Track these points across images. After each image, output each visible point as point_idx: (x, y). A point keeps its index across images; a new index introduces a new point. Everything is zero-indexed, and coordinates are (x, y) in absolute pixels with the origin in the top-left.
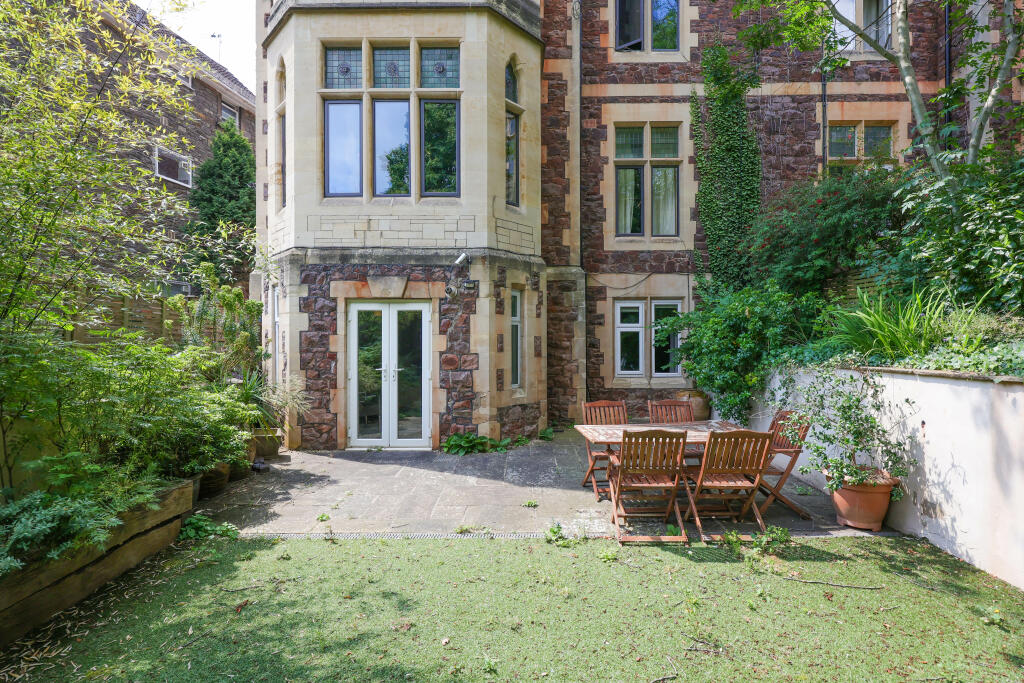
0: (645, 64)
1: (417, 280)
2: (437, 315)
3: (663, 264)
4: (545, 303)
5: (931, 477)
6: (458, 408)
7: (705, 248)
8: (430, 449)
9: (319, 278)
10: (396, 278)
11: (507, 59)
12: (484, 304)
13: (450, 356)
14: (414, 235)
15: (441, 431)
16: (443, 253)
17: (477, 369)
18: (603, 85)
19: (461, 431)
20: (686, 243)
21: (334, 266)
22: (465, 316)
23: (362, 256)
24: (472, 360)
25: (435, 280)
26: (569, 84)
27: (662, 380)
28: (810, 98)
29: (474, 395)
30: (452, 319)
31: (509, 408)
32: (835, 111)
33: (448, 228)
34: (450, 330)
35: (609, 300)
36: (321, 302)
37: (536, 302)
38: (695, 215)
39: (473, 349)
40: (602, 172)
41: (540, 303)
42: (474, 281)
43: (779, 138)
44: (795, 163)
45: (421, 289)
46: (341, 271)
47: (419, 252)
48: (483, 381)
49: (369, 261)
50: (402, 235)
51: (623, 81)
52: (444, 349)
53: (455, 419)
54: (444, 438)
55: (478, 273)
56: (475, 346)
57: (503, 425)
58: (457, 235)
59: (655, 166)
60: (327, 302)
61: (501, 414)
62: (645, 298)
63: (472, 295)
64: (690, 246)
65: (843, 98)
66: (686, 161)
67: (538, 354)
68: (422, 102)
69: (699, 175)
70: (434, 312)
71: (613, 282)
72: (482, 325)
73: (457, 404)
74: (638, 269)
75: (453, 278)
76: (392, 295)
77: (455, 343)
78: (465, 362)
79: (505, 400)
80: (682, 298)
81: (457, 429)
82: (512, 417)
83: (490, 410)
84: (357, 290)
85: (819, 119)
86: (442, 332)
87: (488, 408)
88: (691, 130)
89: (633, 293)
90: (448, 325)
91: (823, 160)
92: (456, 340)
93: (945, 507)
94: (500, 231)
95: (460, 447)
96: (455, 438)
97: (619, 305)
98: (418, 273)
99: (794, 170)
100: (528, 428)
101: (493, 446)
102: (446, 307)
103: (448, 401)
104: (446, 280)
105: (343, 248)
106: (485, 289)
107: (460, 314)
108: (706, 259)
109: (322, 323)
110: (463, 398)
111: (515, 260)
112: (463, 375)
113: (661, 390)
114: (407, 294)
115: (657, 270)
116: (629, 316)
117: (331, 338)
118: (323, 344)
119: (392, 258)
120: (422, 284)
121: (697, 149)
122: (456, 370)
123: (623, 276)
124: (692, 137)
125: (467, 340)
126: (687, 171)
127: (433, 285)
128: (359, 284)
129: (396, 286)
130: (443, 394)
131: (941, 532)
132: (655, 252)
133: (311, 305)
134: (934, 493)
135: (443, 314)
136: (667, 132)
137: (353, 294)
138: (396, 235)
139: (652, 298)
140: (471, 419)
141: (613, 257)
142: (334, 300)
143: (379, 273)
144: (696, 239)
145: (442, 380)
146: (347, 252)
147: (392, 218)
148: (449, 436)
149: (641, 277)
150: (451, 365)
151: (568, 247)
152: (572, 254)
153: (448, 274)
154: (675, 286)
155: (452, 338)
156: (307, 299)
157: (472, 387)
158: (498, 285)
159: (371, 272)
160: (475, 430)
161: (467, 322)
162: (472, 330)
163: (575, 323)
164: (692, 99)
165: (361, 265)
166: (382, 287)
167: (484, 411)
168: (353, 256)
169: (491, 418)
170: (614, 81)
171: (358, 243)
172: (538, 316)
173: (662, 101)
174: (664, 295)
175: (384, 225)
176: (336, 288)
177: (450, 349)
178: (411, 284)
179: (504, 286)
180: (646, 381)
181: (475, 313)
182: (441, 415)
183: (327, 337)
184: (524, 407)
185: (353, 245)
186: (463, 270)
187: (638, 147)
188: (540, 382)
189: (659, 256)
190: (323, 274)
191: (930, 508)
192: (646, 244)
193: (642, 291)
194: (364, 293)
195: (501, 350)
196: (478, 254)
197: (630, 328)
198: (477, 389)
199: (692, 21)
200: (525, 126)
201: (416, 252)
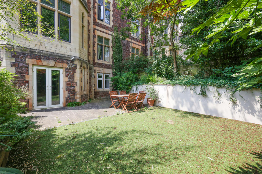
0: (104, 25)
1: (58, 62)
2: (65, 72)
3: (106, 66)
4: (89, 72)
5: (159, 98)
6: (71, 96)
7: (114, 65)
8: (63, 107)
9: (20, 56)
10: (52, 61)
11: (82, 13)
12: (78, 70)
13: (69, 83)
14: (57, 50)
15: (66, 102)
16: (66, 56)
17: (76, 86)
18: (95, 26)
19: (72, 102)
20: (110, 63)
21: (27, 54)
22: (73, 73)
23: (39, 52)
24: (75, 84)
25: (64, 63)
26: (90, 23)
27: (107, 90)
28: (129, 42)
29: (76, 92)
30: (69, 73)
31: (83, 95)
32: (133, 45)
33: (67, 50)
34: (69, 76)
35: (96, 73)
36: (21, 64)
37: (87, 71)
38: (112, 58)
39: (75, 81)
40: (95, 45)
41: (88, 72)
42: (76, 65)
43: (125, 47)
44: (127, 52)
45: (60, 65)
46: (30, 56)
47: (59, 55)
48: (78, 89)
49: (42, 54)
50: (53, 49)
51: (99, 26)
52: (67, 81)
53: (70, 99)
54: (67, 104)
55: (76, 63)
56: (76, 80)
57: (82, 99)
58: (70, 52)
59: (105, 46)
60: (24, 65)
61: (82, 97)
62: (103, 73)
63: (75, 68)
64: (111, 64)
65: (134, 43)
66: (111, 47)
67: (88, 83)
68: (59, 14)
69: (113, 50)
70: (64, 71)
71: (97, 69)
72: (77, 76)
73: (71, 95)
74: (102, 67)
75: (70, 63)
76: (50, 65)
77: (70, 80)
78: (73, 84)
79: (82, 94)
80: (110, 74)
81: (71, 101)
82: (83, 97)
83: (80, 96)
84: (37, 62)
85: (130, 46)
86: (67, 76)
87: (79, 95)
88: (112, 41)
89: (101, 72)
90: (68, 75)
91: (131, 53)
92: (71, 79)
93: (161, 101)
94: (81, 53)
95: (73, 105)
96: (70, 103)
97: (98, 74)
98: (59, 60)
99: (127, 53)
100: (86, 100)
101: (80, 104)
102: (68, 70)
103: (68, 94)
104: (68, 64)
105: (30, 49)
106: (78, 67)
107: (72, 72)
108: (114, 67)
109: (22, 71)
110: (73, 93)
111: (84, 61)
112: (73, 88)
113: (106, 92)
114: (55, 65)
115: (105, 68)
116: (100, 77)
117: (26, 76)
118: (23, 78)
119: (50, 55)
120: (60, 63)
121: (113, 45)
122: (70, 86)
123: (99, 68)
124: (112, 43)
125: (74, 79)
126: (111, 49)
127: (64, 64)
128: (38, 61)
129: (52, 63)
130: (67, 93)
131: (160, 104)
132: (105, 64)
133: (16, 65)
134: (159, 100)
135: (66, 72)
136: (107, 40)
137: (35, 63)
138: (51, 49)
139: (105, 73)
140: (75, 98)
141: (97, 64)
142: (28, 64)
143: (46, 58)
144: (112, 63)
145: (66, 89)
146: (32, 50)
147: (49, 43)
148: (68, 103)
149: (103, 68)
150: (69, 85)
151: (90, 60)
152: (91, 62)
153: (68, 62)
154: (109, 71)
155: (69, 78)
156: (15, 63)
157: (75, 90)
158: (81, 66)
159: (43, 58)
160: (76, 101)
161: (73, 74)
162: (75, 77)
163: (92, 77)
164: (112, 35)
165: (39, 55)
166: (47, 63)
167: (78, 96)
168: (35, 52)
169: (80, 98)
170: (97, 26)
171: (36, 48)
172: (88, 74)
173: (107, 34)
174: (107, 73)
175: (47, 45)
176: (28, 61)
177: (69, 81)
178: (57, 63)
179: (82, 67)
180: (103, 90)
181: (76, 72)
182: (66, 98)
183: (24, 76)
184: (85, 95)
185: (35, 49)
186: (72, 62)
187: (102, 42)
188: (88, 89)
189: (106, 65)
190: (22, 55)
191: (159, 102)
192: (103, 62)
193: (103, 71)
194: (40, 63)
195: (81, 82)
196: (77, 58)
197: (100, 79)
198: (76, 91)
199: (112, 20)
200: (85, 30)
201: (58, 55)
